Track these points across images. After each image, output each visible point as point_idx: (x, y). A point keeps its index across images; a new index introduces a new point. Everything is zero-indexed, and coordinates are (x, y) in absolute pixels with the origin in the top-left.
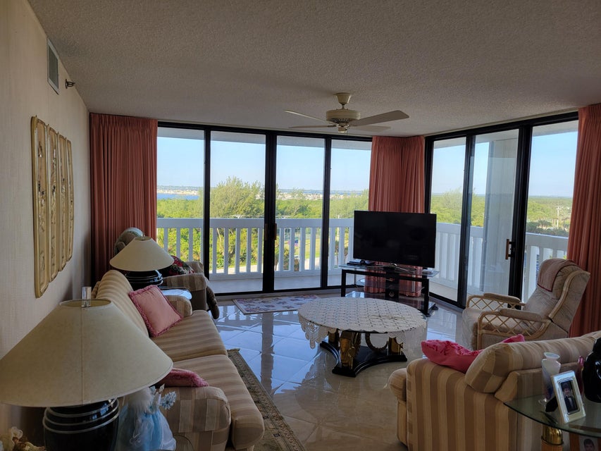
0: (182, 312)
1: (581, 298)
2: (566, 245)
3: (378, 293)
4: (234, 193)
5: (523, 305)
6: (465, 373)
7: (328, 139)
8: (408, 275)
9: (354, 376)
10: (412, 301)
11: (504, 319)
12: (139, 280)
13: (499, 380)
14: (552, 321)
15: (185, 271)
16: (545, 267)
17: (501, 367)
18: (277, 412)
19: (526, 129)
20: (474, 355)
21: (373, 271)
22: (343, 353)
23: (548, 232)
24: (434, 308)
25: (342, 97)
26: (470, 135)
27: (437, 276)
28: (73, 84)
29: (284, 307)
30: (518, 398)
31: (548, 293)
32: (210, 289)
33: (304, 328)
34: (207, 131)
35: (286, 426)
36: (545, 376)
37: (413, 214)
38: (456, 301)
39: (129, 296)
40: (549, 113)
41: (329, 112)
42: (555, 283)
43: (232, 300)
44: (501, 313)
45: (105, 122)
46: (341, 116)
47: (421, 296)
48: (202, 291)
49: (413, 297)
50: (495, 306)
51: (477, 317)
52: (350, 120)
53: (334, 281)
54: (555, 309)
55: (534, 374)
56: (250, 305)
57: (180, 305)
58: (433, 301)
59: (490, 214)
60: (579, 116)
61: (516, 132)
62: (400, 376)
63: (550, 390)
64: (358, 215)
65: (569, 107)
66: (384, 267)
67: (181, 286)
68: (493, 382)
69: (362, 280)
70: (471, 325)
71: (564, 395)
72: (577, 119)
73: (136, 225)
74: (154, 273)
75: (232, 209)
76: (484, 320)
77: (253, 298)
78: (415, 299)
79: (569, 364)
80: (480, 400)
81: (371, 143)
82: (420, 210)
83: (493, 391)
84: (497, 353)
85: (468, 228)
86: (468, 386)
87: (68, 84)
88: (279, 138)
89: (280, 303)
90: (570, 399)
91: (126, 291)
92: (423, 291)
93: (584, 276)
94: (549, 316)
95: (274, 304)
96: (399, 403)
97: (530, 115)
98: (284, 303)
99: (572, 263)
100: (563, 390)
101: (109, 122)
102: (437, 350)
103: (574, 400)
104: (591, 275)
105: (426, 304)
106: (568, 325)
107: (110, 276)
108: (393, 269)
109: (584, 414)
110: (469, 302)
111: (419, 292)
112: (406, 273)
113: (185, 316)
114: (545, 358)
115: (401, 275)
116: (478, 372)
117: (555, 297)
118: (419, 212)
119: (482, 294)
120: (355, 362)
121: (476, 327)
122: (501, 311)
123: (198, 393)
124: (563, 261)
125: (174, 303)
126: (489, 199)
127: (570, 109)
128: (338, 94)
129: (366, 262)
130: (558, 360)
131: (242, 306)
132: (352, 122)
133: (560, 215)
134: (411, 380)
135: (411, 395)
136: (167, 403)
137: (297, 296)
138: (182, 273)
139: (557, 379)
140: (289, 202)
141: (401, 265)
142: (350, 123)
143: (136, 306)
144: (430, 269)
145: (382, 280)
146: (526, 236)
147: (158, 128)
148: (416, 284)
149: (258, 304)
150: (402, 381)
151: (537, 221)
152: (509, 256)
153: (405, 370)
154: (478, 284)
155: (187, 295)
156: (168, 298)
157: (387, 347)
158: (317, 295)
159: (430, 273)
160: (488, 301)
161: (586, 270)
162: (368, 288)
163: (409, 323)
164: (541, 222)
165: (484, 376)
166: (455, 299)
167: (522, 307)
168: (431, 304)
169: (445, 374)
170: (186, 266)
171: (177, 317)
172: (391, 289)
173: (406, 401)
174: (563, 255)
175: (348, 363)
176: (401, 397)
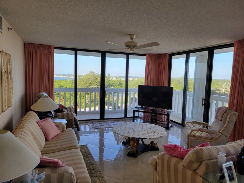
0: (62, 129)
1: (234, 124)
2: (228, 100)
3: (149, 120)
4: (92, 77)
5: (209, 126)
6: (183, 160)
7: (128, 55)
8: (161, 113)
9: (136, 157)
10: (162, 123)
11: (201, 132)
12: (43, 115)
13: (198, 164)
14: (222, 134)
15: (66, 111)
16: (218, 110)
17: (199, 159)
18: (101, 174)
19: (211, 51)
20: (187, 151)
21: (146, 111)
22: (131, 147)
23: (220, 94)
24: (172, 126)
25: (131, 36)
26: (187, 53)
27: (174, 113)
28: (11, 29)
29: (108, 126)
30: (206, 173)
31: (220, 121)
32: (76, 119)
33: (115, 136)
34: (76, 51)
35: (105, 181)
36: (219, 163)
37: (163, 87)
38: (181, 123)
39: (37, 123)
40: (221, 44)
41: (126, 43)
42: (223, 117)
43: (86, 123)
44: (200, 130)
45: (31, 47)
46: (131, 44)
47: (166, 121)
48: (72, 120)
49: (163, 121)
50: (197, 127)
51: (189, 131)
52: (135, 46)
53: (130, 114)
54: (223, 128)
55: (214, 162)
56: (94, 125)
57: (60, 127)
58: (171, 123)
59: (196, 87)
60: (234, 45)
61: (207, 52)
62: (154, 159)
63: (221, 170)
64: (140, 87)
65: (230, 41)
66: (151, 109)
67: (63, 117)
68: (195, 165)
69: (141, 114)
70: (187, 135)
71: (228, 173)
72: (233, 46)
73: (45, 91)
74: (50, 112)
75: (91, 84)
76: (192, 133)
77: (95, 122)
78: (164, 123)
79: (230, 157)
80: (189, 173)
81: (146, 56)
82: (166, 85)
83: (195, 169)
84: (197, 152)
85: (186, 93)
86: (184, 166)
87: (9, 29)
88: (107, 54)
89: (106, 124)
90: (230, 175)
91: (36, 121)
92: (167, 119)
93: (236, 114)
94: (221, 131)
95: (104, 125)
96: (154, 171)
97: (213, 44)
98: (108, 124)
99: (230, 109)
100: (227, 171)
101: (33, 47)
102: (170, 149)
103: (232, 175)
104: (239, 114)
105: (168, 125)
106: (228, 135)
107: (29, 114)
108: (154, 110)
109: (237, 182)
110: (186, 124)
111: (166, 120)
112: (160, 112)
113: (63, 131)
114: (219, 155)
115: (158, 112)
116: (188, 161)
117: (223, 123)
118: (166, 86)
119: (191, 121)
120: (137, 151)
121: (189, 136)
122: (200, 129)
123: (60, 170)
124: (227, 107)
125: (58, 126)
126: (195, 81)
127: (231, 42)
128: (129, 35)
129: (143, 107)
130: (225, 156)
131: (91, 125)
132: (136, 47)
133: (225, 87)
134: (159, 162)
135: (159, 168)
136: (40, 178)
137: (114, 121)
138: (64, 112)
139: (225, 166)
140: (114, 81)
141: (158, 108)
142: (135, 47)
143: (40, 127)
144: (170, 110)
145: (150, 114)
146: (211, 97)
147: (54, 49)
148: (164, 116)
149: (98, 125)
150: (155, 162)
151: (215, 89)
152: (204, 105)
153: (156, 156)
154: (190, 116)
155: (64, 122)
156: (55, 123)
157: (151, 144)
158: (123, 120)
159: (170, 112)
160: (194, 124)
161: (237, 112)
162: (144, 118)
163: (160, 134)
164: (217, 89)
165: (191, 162)
166: (181, 122)
167: (209, 127)
168: (170, 125)
169: (174, 160)
170: (66, 109)
171: (59, 132)
172: (154, 118)
173: (157, 171)
174: (226, 105)
175: (133, 151)
176: (155, 169)
